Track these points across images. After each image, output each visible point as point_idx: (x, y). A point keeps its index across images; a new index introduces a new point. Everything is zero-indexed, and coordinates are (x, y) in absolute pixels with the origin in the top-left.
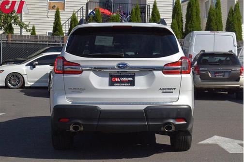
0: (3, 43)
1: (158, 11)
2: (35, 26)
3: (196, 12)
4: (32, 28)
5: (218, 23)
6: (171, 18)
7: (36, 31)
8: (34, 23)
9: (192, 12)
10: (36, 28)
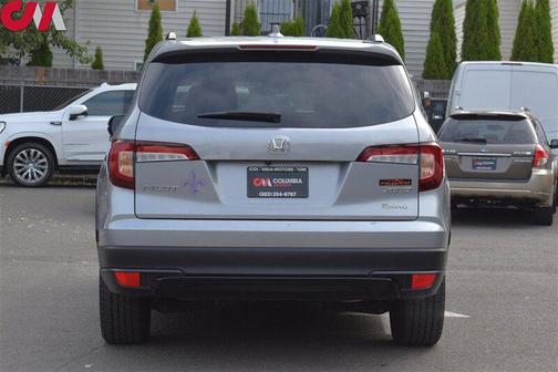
0: (25, 88)
1: (395, 13)
2: (102, 48)
3: (488, 16)
4: (94, 53)
5: (541, 41)
6: (428, 28)
7: (104, 59)
8: (99, 41)
9: (477, 16)
10: (104, 53)
